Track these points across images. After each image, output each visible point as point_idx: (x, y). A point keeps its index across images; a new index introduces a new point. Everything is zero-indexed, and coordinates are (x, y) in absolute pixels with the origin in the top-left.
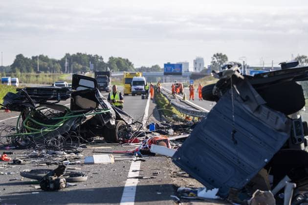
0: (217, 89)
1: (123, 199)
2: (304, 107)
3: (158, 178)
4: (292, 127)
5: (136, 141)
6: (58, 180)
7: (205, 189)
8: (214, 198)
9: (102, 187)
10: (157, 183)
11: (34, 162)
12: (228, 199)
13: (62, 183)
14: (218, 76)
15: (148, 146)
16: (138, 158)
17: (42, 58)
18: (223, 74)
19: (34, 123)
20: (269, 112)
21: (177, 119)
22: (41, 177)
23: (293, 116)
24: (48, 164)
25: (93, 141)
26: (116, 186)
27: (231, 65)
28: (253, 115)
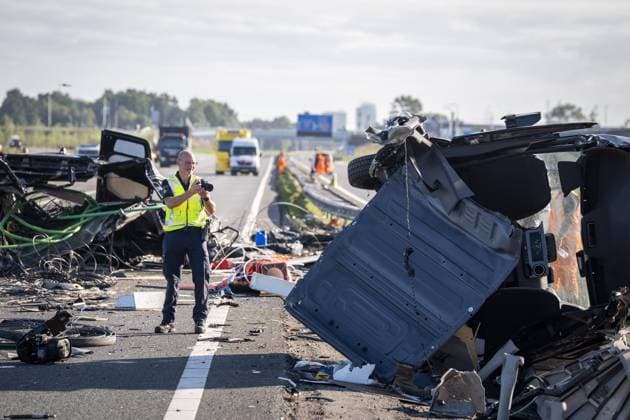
0: (377, 166)
1: (182, 382)
2: (549, 205)
3: (259, 340)
4: (524, 243)
5: (225, 266)
6: (55, 342)
7: (349, 366)
8: (366, 383)
9: (144, 357)
10: (255, 352)
11: (16, 303)
12: (393, 386)
13: (62, 347)
14: (379, 138)
15: (245, 276)
16: (225, 300)
17: (56, 97)
18: (389, 136)
19: (21, 226)
20: (479, 214)
21: (312, 224)
22: (20, 334)
23: (526, 223)
24: (42, 308)
25: (140, 265)
26: (173, 355)
27: (405, 118)
28: (447, 218)
